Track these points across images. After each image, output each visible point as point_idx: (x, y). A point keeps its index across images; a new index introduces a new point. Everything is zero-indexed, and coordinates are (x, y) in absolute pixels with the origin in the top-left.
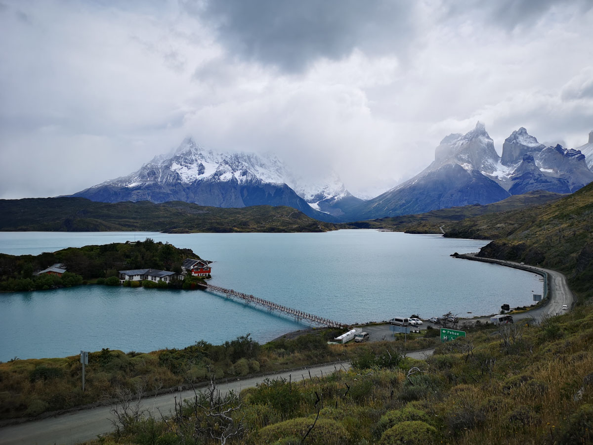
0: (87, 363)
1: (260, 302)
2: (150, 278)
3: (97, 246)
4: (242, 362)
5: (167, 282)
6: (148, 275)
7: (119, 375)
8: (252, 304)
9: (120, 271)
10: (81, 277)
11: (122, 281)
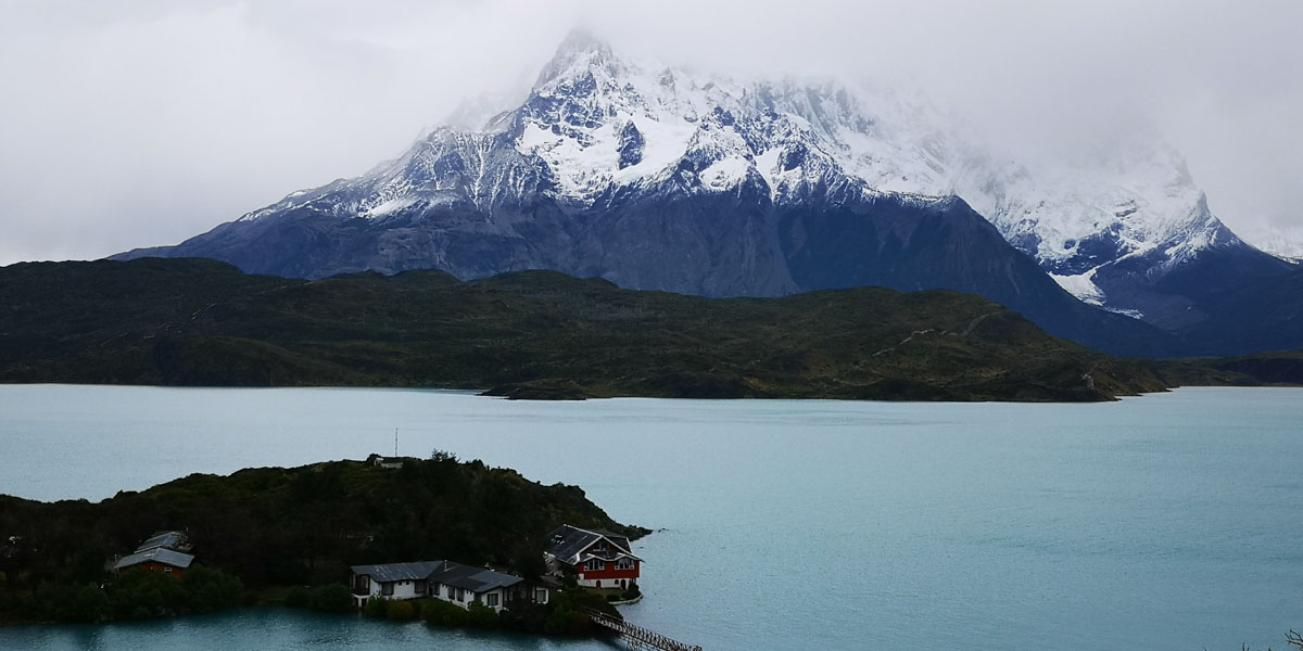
2: (444, 593)
3: (278, 470)
5: (498, 608)
6: (437, 584)
9: (354, 568)
10: (238, 582)
11: (360, 598)
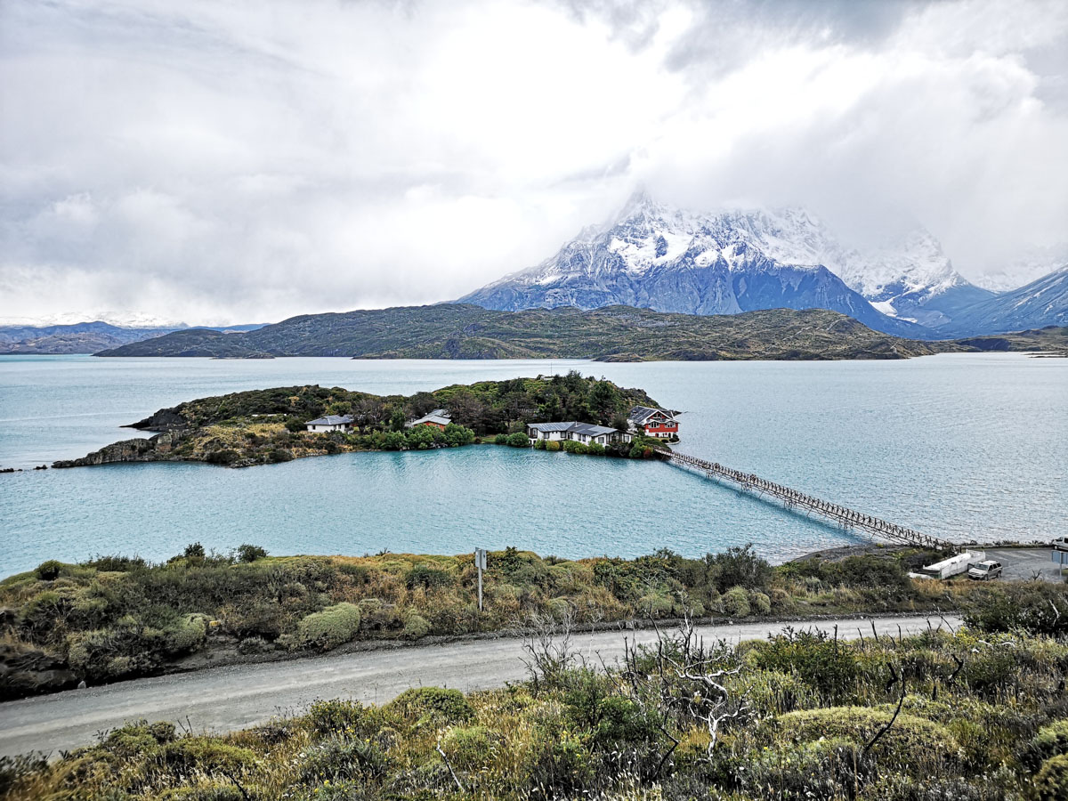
0: (485, 567)
1: (770, 488)
2: (575, 438)
3: (494, 382)
4: (736, 594)
5: (604, 445)
6: (572, 433)
7: (533, 591)
8: (754, 491)
9: (529, 425)
10: (471, 432)
11: (533, 440)
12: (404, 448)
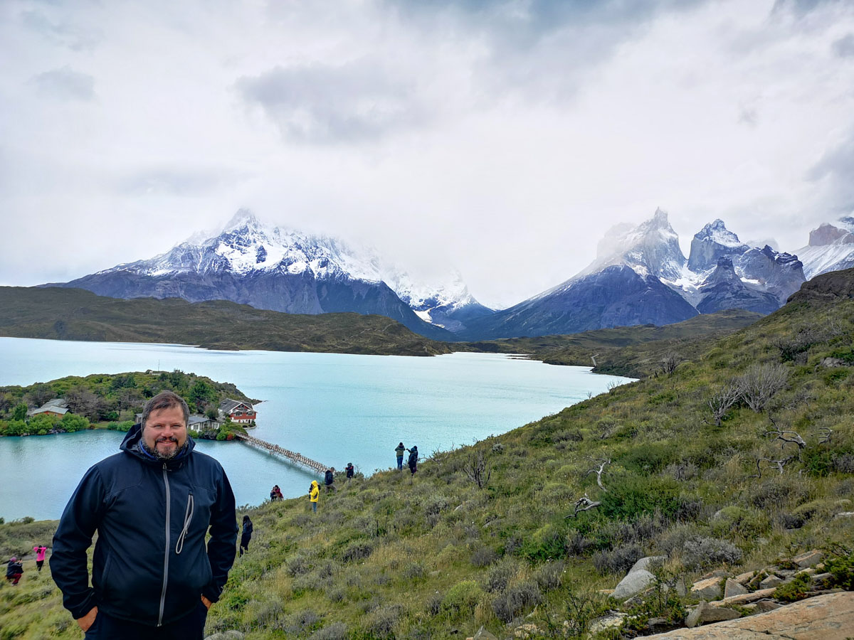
1: (308, 462)
3: (107, 375)
8: (299, 464)
10: (87, 420)
12: (25, 434)
